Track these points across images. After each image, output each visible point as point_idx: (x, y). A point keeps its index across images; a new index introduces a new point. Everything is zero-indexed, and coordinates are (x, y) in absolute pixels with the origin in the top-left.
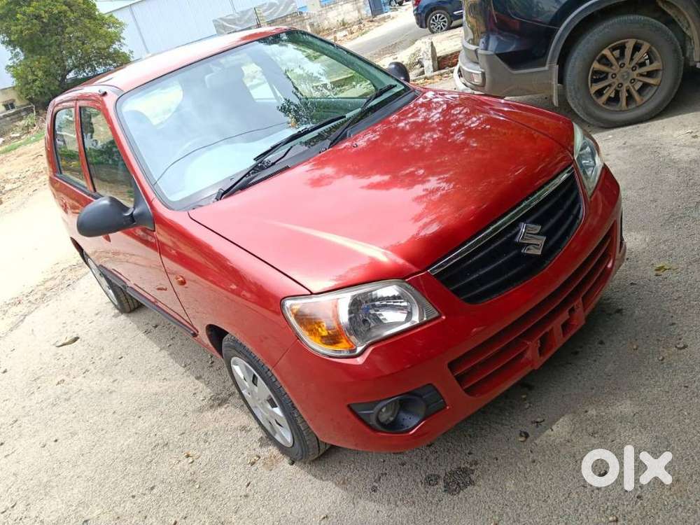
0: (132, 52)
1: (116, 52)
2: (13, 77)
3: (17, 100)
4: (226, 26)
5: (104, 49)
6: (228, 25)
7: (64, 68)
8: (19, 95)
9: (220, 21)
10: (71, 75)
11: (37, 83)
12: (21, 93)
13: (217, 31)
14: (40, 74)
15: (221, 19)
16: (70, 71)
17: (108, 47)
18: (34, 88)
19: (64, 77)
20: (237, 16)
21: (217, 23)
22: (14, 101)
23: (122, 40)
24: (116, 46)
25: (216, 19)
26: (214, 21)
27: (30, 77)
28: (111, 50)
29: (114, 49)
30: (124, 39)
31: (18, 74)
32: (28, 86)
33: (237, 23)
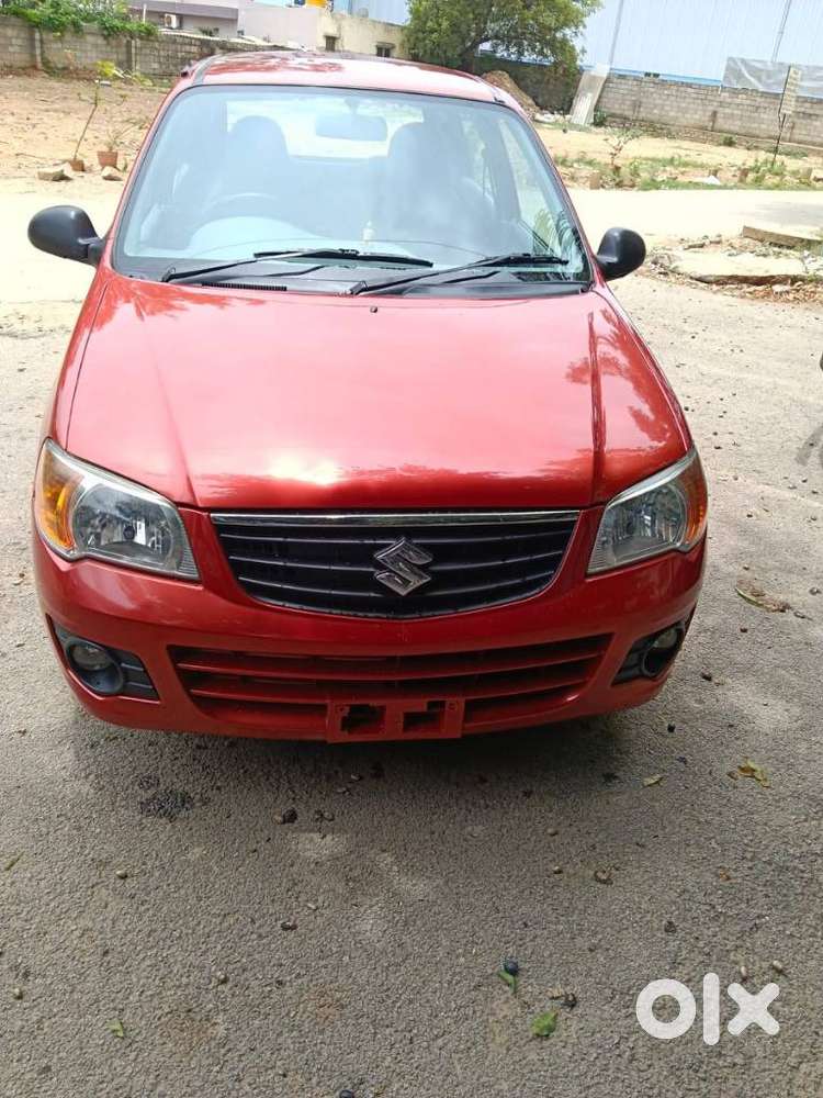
0: (584, 51)
1: (564, 41)
2: (411, 12)
3: (397, 48)
4: (743, 76)
5: (550, 29)
6: (747, 75)
7: (480, 31)
8: (404, 41)
9: (739, 63)
10: (486, 46)
11: (435, 35)
12: (409, 40)
13: (725, 77)
14: (445, 24)
15: (743, 61)
16: (487, 40)
17: (556, 30)
18: (427, 42)
19: (475, 45)
20: (770, 67)
21: (732, 64)
22: (393, 47)
23: (581, 28)
24: (567, 31)
25: (734, 56)
26: (730, 59)
27: (430, 24)
28: (559, 35)
29: (564, 35)
30: (585, 26)
31: (417, 11)
32: (421, 35)
33: (764, 78)
